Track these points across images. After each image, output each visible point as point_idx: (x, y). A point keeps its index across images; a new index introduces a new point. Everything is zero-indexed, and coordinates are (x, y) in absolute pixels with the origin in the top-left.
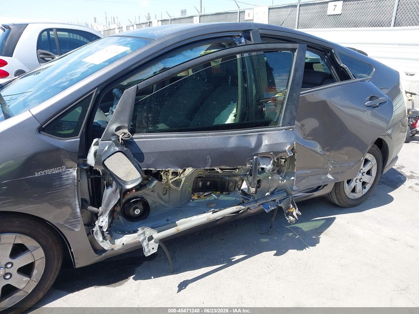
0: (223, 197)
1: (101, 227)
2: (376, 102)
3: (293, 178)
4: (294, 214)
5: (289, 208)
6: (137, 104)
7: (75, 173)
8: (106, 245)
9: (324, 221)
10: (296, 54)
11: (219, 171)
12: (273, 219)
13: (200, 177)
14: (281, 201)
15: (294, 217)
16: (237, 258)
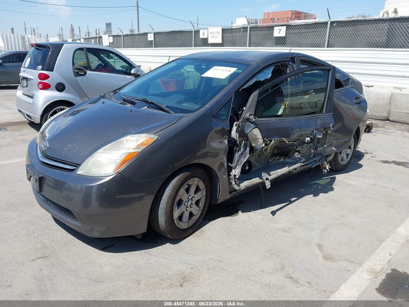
0: (287, 160)
1: (235, 176)
2: (358, 101)
3: (325, 146)
4: (327, 168)
5: (323, 165)
6: (258, 102)
7: (227, 142)
8: (236, 187)
9: (329, 179)
10: (331, 72)
11: (287, 142)
12: (312, 173)
13: (276, 147)
14: (319, 161)
15: (327, 170)
16: (293, 199)
